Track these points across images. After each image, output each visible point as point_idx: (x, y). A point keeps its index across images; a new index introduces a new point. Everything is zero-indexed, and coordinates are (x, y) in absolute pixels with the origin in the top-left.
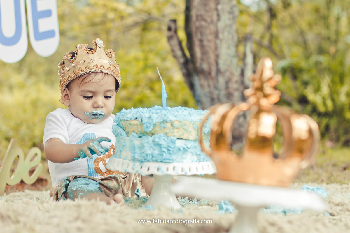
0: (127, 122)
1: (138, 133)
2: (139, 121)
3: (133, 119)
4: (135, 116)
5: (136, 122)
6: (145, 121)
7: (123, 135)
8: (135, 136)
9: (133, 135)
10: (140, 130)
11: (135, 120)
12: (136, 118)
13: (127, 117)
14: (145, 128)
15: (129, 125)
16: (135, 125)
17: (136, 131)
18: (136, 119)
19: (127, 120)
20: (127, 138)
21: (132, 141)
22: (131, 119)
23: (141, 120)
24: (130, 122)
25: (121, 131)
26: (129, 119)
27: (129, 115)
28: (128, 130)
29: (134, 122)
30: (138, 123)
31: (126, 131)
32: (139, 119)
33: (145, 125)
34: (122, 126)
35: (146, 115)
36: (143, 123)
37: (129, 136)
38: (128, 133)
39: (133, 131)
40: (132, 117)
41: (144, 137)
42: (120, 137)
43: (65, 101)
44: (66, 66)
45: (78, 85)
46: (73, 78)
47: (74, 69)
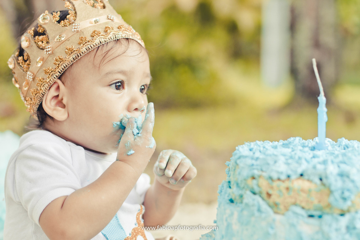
0: (279, 183)
1: (307, 207)
2: (316, 184)
3: (293, 177)
4: (300, 171)
5: (303, 184)
6: (336, 184)
7: (263, 210)
8: (302, 216)
9: (295, 213)
10: (316, 202)
12: (302, 175)
13: (278, 172)
14: (336, 200)
15: (284, 191)
16: (302, 190)
17: (303, 204)
18: (302, 177)
19: (279, 179)
20: (278, 217)
21: (293, 225)
22: (289, 177)
23: (321, 179)
24: (287, 184)
25: (258, 203)
26: (283, 177)
27: (282, 168)
28: (278, 200)
29: (298, 184)
30: (312, 186)
31: (271, 201)
32: (312, 178)
33: (337, 195)
34: (257, 190)
35: (332, 170)
36: (333, 188)
37: (283, 214)
38: (276, 205)
39: (295, 204)
40: (290, 172)
41: (326, 218)
42: (257, 214)
43: (54, 110)
44: (54, 35)
45: (94, 66)
46: (82, 52)
47: (80, 35)
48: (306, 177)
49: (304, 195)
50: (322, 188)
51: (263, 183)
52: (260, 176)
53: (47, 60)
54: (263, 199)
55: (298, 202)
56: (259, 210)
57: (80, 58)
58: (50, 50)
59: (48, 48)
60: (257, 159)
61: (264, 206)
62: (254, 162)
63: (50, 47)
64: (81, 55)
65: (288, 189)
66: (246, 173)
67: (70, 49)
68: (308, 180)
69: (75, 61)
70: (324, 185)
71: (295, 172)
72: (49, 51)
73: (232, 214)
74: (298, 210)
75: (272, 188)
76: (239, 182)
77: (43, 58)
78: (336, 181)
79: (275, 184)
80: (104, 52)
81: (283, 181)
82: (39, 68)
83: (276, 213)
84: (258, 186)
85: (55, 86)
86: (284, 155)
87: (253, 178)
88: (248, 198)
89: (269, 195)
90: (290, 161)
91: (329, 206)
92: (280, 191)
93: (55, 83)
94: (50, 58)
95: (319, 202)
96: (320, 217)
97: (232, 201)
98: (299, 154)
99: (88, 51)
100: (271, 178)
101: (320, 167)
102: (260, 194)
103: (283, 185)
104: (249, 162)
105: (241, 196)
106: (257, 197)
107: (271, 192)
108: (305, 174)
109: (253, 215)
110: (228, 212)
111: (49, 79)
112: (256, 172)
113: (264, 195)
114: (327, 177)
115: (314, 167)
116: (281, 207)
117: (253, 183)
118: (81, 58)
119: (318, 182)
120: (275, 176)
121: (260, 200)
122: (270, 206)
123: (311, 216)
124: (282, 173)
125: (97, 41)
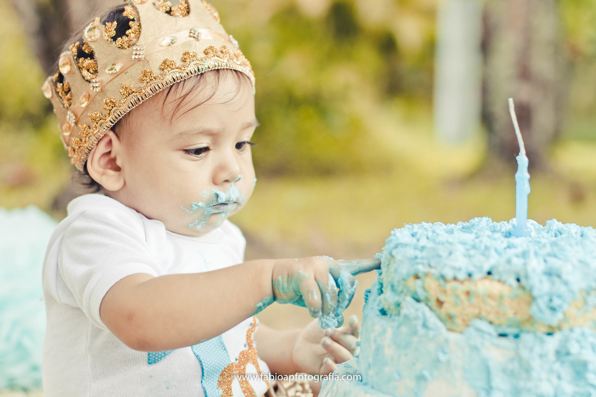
0: (454, 284)
1: (496, 321)
2: (510, 286)
3: (477, 276)
4: (486, 268)
5: (494, 287)
6: (541, 286)
7: (430, 325)
8: (490, 334)
9: (479, 330)
10: (510, 314)
11: (485, 278)
12: (489, 273)
13: (454, 268)
14: (540, 310)
15: (463, 297)
16: (490, 296)
17: (492, 317)
18: (490, 276)
19: (455, 279)
20: (453, 336)
21: (475, 349)
22: (470, 275)
23: (518, 280)
24: (468, 286)
25: (424, 314)
26: (462, 276)
27: (460, 262)
28: (453, 311)
29: (484, 286)
30: (505, 290)
31: (443, 311)
32: (504, 277)
33: (542, 303)
34: (421, 294)
35: (536, 266)
36: (536, 293)
37: (461, 332)
38: (450, 317)
39: (479, 317)
40: (471, 269)
41: (527, 338)
42: (421, 331)
43: (103, 174)
44: (105, 62)
45: (163, 117)
46: (145, 95)
47: (144, 66)
48: (496, 276)
49: (493, 303)
50: (520, 292)
51: (432, 284)
52: (427, 275)
53: (95, 99)
54: (431, 309)
55: (484, 314)
56: (425, 325)
57: (141, 103)
58: (99, 87)
59: (96, 82)
60: (423, 248)
61: (433, 320)
62: (418, 253)
63: (99, 82)
64: (143, 99)
65: (468, 293)
66: (405, 269)
67: (126, 88)
68: (499, 281)
69: (135, 106)
70: (523, 288)
71: (480, 268)
72: (97, 87)
73: (384, 332)
74: (484, 326)
75: (445, 292)
76: (395, 283)
77: (89, 95)
78: (541, 282)
79: (449, 286)
80: (178, 96)
81: (462, 282)
82: (83, 109)
83: (450, 330)
84: (424, 289)
85: (106, 140)
86: (464, 243)
87: (417, 277)
88: (409, 307)
89: (440, 303)
90: (472, 252)
91: (530, 320)
92: (457, 297)
93: (105, 135)
94: (98, 98)
95: (515, 314)
96: (517, 336)
97: (383, 312)
98: (486, 241)
99: (153, 93)
100: (443, 277)
101: (518, 262)
102: (427, 301)
103: (461, 288)
104: (411, 252)
105: (398, 305)
106: (422, 306)
107: (442, 298)
108: (494, 272)
109: (415, 333)
110: (378, 328)
111: (98, 130)
112: (421, 269)
113: (433, 303)
114: (527, 277)
115: (509, 262)
116: (459, 321)
117: (416, 285)
118: (143, 102)
119: (514, 283)
120: (449, 274)
121: (426, 309)
122: (441, 320)
123: (502, 335)
124: (460, 269)
125: (169, 78)
